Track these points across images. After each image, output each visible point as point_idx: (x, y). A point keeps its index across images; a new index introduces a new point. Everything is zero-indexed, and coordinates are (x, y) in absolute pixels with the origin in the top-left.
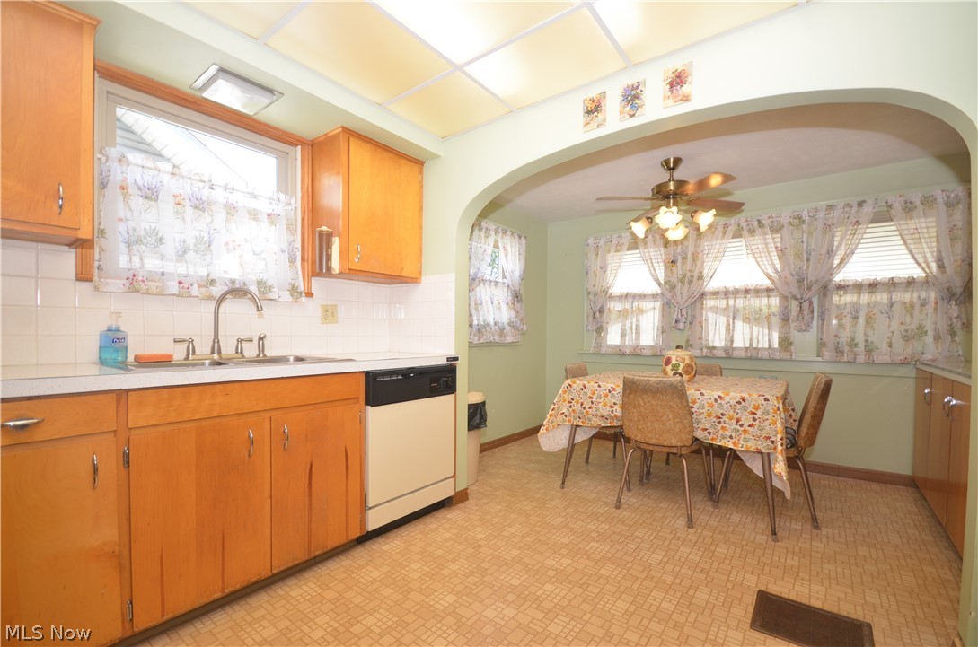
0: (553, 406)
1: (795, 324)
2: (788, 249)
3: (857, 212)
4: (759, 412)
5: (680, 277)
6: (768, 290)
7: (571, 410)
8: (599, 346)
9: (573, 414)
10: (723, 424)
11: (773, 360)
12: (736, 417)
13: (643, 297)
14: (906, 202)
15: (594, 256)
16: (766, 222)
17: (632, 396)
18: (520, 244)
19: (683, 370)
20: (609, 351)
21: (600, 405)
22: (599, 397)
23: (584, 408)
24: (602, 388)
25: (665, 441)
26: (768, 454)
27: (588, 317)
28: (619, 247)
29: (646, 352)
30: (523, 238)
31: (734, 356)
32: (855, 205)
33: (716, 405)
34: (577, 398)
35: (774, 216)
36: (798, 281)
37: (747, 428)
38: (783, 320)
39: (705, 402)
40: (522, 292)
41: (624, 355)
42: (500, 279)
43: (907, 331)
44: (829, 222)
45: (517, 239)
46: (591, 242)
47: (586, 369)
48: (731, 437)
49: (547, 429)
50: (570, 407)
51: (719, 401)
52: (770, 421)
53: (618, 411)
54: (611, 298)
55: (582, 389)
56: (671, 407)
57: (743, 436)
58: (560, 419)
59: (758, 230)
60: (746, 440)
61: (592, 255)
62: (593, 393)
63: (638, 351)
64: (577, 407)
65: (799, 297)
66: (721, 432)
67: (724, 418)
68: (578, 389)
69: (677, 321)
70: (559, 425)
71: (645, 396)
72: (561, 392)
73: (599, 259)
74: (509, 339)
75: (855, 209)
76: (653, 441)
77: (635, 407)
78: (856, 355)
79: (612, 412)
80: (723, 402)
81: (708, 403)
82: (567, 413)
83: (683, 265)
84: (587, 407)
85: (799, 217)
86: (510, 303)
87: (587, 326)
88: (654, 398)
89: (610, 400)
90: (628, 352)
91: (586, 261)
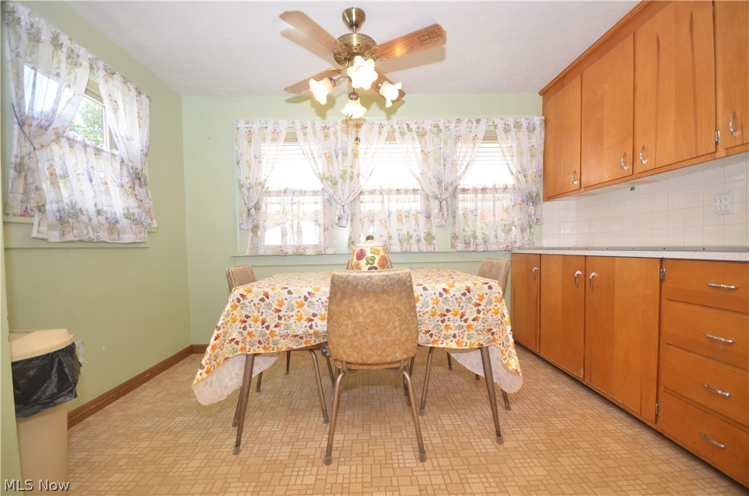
0: (216, 333)
1: (436, 220)
2: (431, 153)
3: (476, 127)
4: (483, 303)
5: (341, 173)
6: (415, 191)
7: (245, 333)
8: (256, 247)
9: (248, 339)
10: (447, 323)
11: (422, 252)
12: (460, 312)
13: (303, 193)
14: (505, 124)
15: (246, 143)
16: (413, 126)
17: (346, 302)
18: (140, 103)
19: (379, 263)
20: (269, 252)
21: (292, 320)
22: (291, 308)
23: (268, 327)
24: (295, 295)
25: (388, 356)
26: (487, 348)
27: (241, 214)
28: (275, 135)
29: (310, 252)
30: (144, 96)
31: (392, 251)
32: (474, 122)
33: (441, 300)
34: (256, 314)
35: (419, 122)
36: (438, 183)
37: (472, 323)
38: (427, 217)
39: (429, 299)
40: (146, 172)
41: (286, 255)
42: (105, 147)
43: (505, 225)
44: (458, 134)
45: (134, 93)
46: (242, 125)
47: (252, 273)
48: (454, 336)
49: (208, 372)
50: (245, 328)
51: (445, 295)
52: (492, 311)
53: (321, 325)
54: (268, 193)
55: (262, 300)
56: (399, 310)
57: (466, 333)
58: (228, 349)
59: (408, 134)
60: (470, 337)
61: (243, 141)
62: (281, 304)
63: (301, 251)
64: (256, 328)
65: (439, 196)
66: (444, 332)
67: (449, 315)
68: (256, 301)
69: (339, 218)
70: (226, 359)
71: (365, 300)
72: (228, 307)
73: (252, 147)
74: (128, 238)
75: (475, 124)
76: (375, 359)
77: (349, 317)
78: (477, 245)
79: (311, 327)
80: (449, 296)
81: (432, 299)
82: (239, 339)
83: (343, 161)
84: (272, 325)
85: (437, 126)
86: (127, 186)
87: (241, 224)
88: (377, 301)
89: (307, 311)
90: (290, 252)
91: (236, 148)
